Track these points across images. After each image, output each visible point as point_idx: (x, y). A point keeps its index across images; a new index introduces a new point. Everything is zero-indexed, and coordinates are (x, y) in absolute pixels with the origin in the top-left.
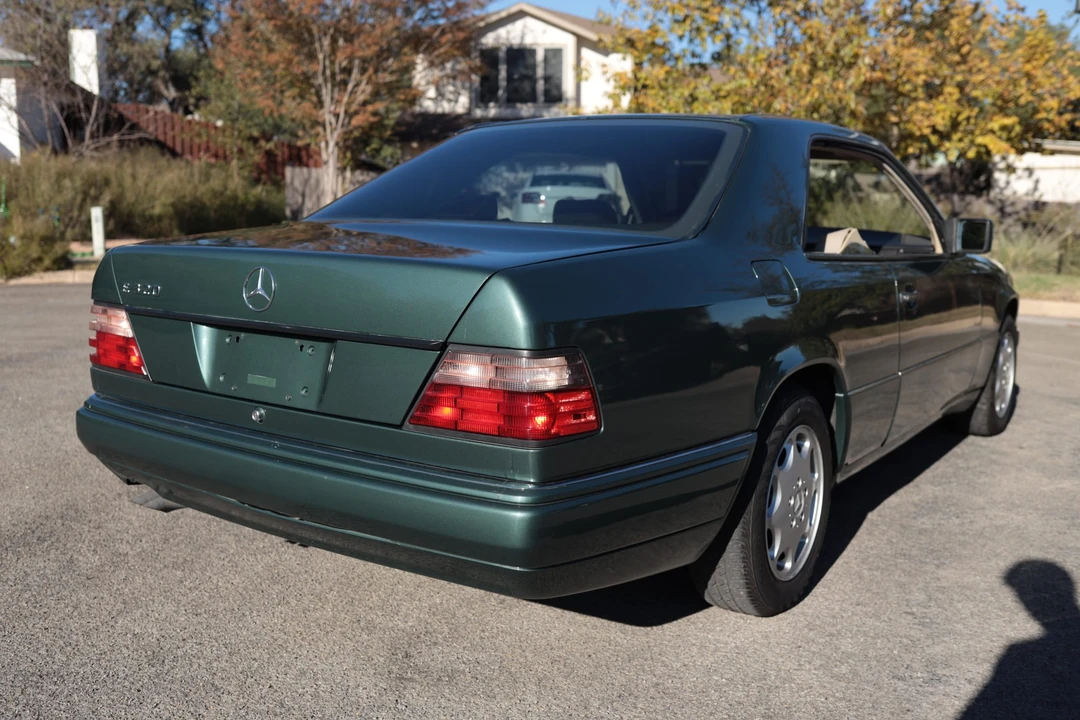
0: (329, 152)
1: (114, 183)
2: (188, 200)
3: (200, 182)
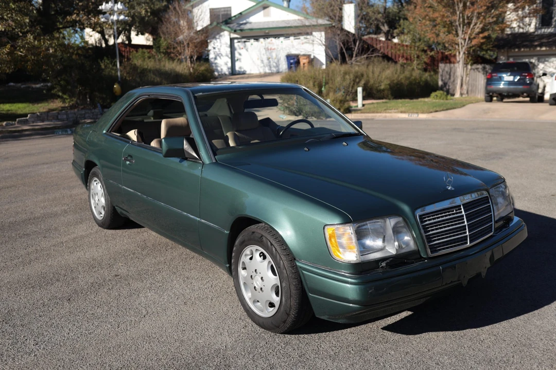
0: (461, 57)
1: (365, 76)
2: (395, 82)
3: (400, 73)
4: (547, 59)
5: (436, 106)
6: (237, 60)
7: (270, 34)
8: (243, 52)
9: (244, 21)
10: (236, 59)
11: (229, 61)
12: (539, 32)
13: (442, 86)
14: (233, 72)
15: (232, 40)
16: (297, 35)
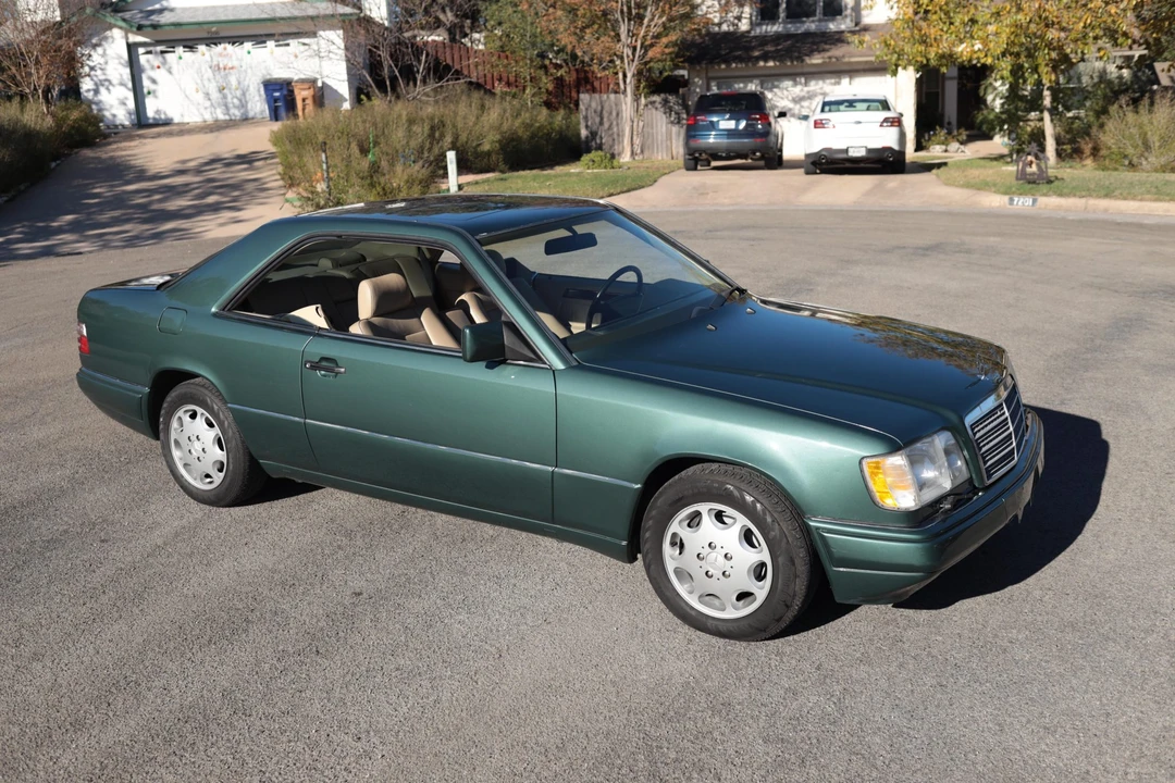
0: (627, 83)
4: (776, 83)
5: (606, 185)
6: (149, 93)
7: (222, 35)
8: (159, 75)
9: (157, 6)
10: (145, 91)
11: (131, 95)
12: (758, 31)
13: (587, 137)
14: (141, 122)
15: (132, 48)
16: (282, 37)
